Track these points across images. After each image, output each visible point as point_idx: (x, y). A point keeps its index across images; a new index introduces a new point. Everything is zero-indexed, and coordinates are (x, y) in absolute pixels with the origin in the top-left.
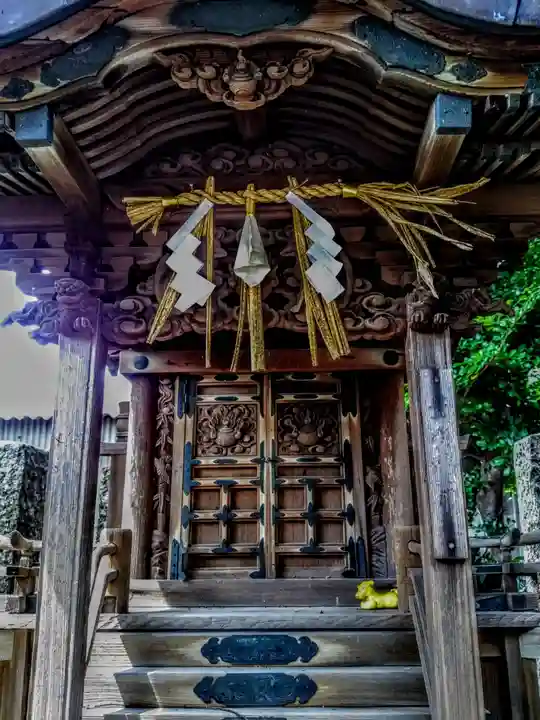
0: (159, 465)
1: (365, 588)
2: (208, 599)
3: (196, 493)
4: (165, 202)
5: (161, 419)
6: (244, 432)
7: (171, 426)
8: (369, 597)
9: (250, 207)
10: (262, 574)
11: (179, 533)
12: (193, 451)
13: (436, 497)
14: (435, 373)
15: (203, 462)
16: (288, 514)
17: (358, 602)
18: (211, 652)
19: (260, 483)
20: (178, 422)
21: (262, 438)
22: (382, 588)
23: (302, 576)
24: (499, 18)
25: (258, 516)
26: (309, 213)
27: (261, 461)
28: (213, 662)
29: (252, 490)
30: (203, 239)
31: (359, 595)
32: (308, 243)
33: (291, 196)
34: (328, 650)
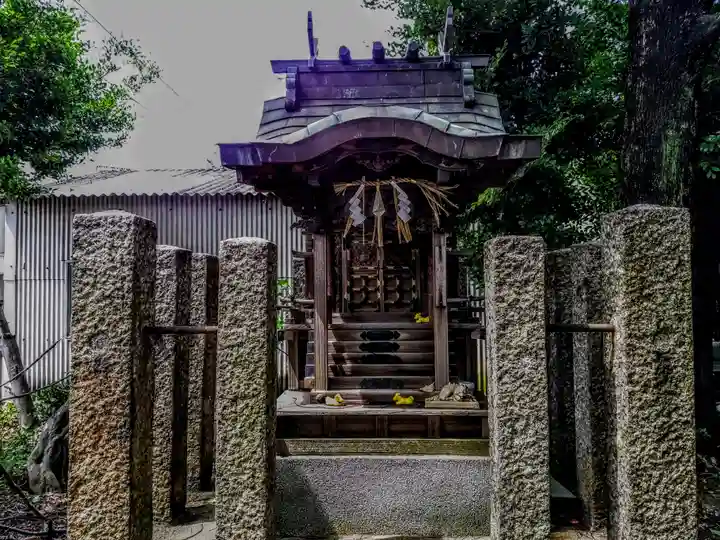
0: (336, 269)
1: (417, 316)
2: (359, 319)
3: (352, 281)
4: (348, 185)
5: (336, 251)
6: (371, 256)
7: (341, 253)
8: (419, 318)
9: (378, 187)
10: (379, 311)
11: (346, 296)
12: (350, 264)
13: (438, 288)
14: (440, 248)
15: (355, 268)
16: (389, 289)
17: (415, 320)
18: (364, 336)
19: (378, 276)
20: (343, 252)
21: (379, 258)
22: (424, 316)
23: (394, 311)
24: (455, 156)
25: (377, 290)
26: (399, 189)
27: (378, 268)
28: (365, 339)
29: (375, 279)
30: (361, 199)
31: (416, 318)
32: (399, 201)
33: (392, 183)
34: (403, 335)
